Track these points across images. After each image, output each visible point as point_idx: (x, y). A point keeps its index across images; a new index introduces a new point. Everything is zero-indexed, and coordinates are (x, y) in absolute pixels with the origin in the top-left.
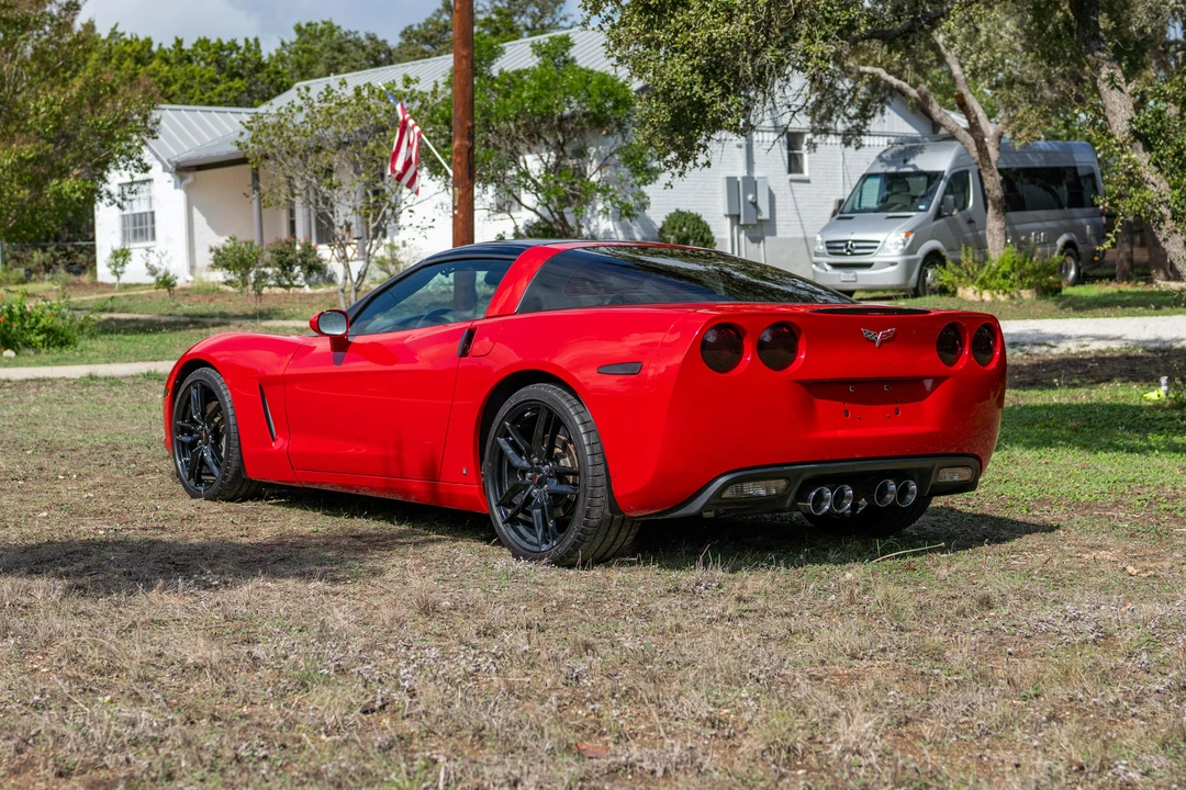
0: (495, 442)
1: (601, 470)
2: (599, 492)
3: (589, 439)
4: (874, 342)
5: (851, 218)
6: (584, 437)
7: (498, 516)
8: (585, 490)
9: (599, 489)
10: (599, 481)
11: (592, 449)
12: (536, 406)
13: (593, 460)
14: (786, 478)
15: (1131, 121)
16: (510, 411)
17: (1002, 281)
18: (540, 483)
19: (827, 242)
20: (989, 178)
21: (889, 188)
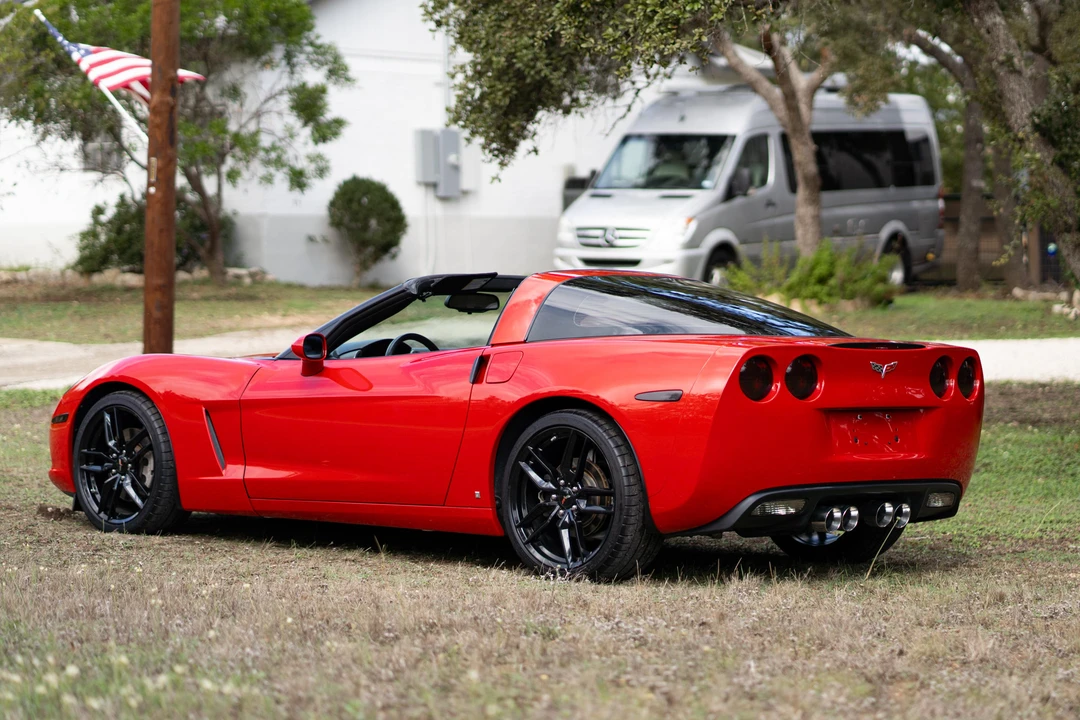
0: (516, 464)
1: (635, 490)
2: (634, 511)
3: (624, 461)
4: (880, 373)
5: (608, 196)
6: (619, 459)
7: (520, 535)
8: (621, 509)
9: (634, 508)
10: (635, 500)
11: (627, 471)
12: (564, 431)
13: (629, 481)
14: (806, 499)
15: (1033, 114)
16: (534, 435)
17: (817, 288)
18: (567, 505)
19: (579, 229)
20: (800, 147)
21: (658, 154)
